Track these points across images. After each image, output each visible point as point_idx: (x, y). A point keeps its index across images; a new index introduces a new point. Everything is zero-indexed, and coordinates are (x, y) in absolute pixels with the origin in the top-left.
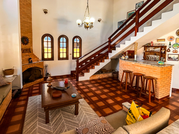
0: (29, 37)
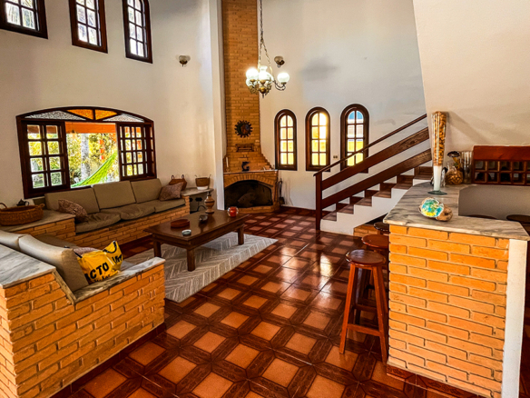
0: (251, 122)
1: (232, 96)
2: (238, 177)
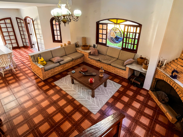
2: (165, 78)
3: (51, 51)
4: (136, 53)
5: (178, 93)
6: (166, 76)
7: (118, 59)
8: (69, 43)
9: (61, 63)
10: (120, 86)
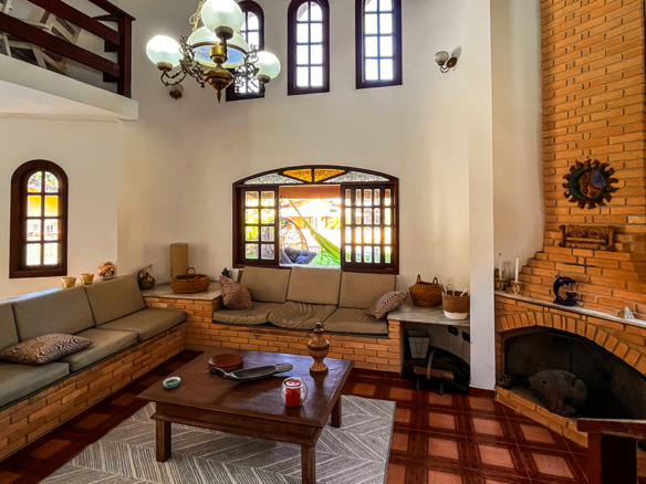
1: (559, 103)
2: (539, 316)
3: (13, 306)
4: (396, 271)
5: (606, 347)
6: (540, 308)
7: (337, 306)
8: (109, 271)
9: (79, 359)
10: (392, 404)
